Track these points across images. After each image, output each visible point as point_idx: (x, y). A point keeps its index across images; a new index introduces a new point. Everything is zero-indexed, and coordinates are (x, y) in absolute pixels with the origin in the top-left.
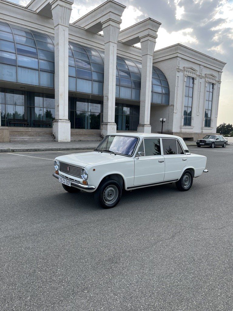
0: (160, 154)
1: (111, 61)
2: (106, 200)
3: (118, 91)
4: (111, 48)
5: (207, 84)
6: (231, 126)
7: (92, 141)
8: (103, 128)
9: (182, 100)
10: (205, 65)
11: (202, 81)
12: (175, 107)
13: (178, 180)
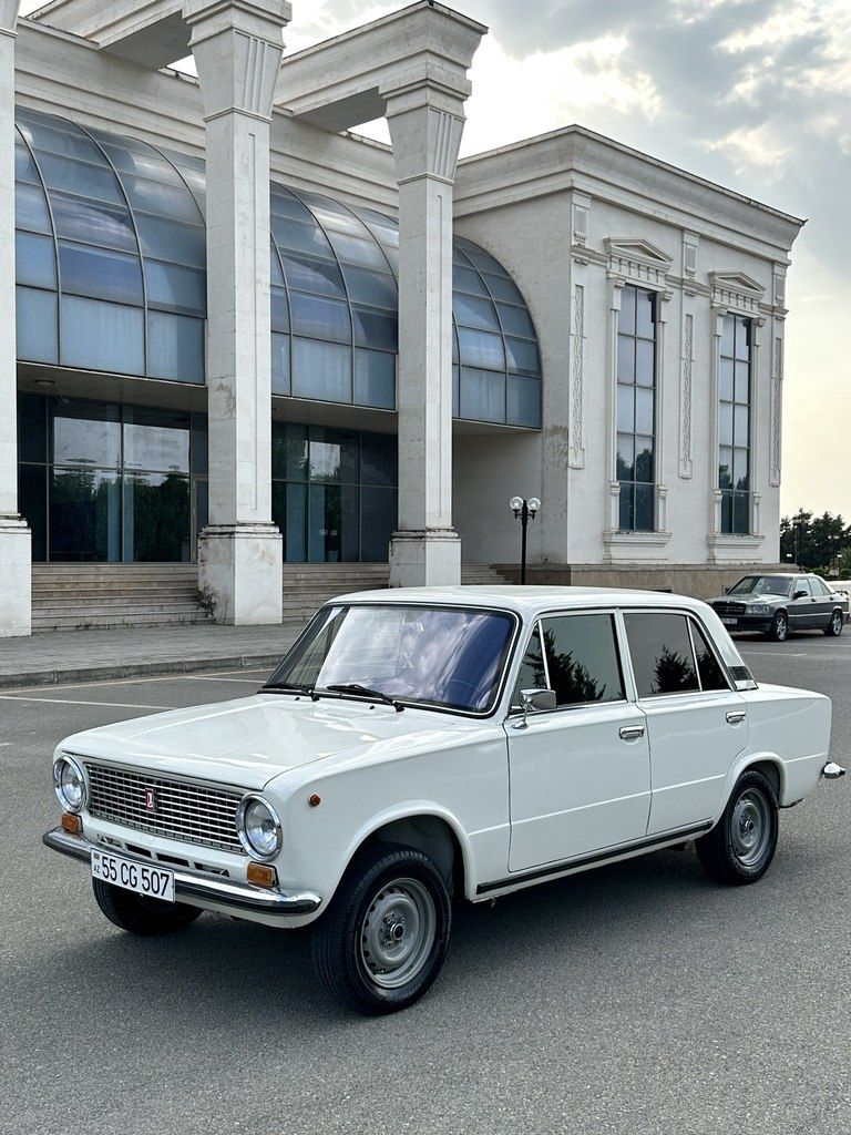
0: (623, 696)
1: (241, 208)
2: (371, 965)
3: (285, 361)
4: (241, 140)
5: (720, 321)
6: (839, 522)
7: (153, 625)
8: (210, 556)
9: (607, 400)
10: (707, 230)
11: (697, 305)
12: (571, 438)
13: (709, 825)
